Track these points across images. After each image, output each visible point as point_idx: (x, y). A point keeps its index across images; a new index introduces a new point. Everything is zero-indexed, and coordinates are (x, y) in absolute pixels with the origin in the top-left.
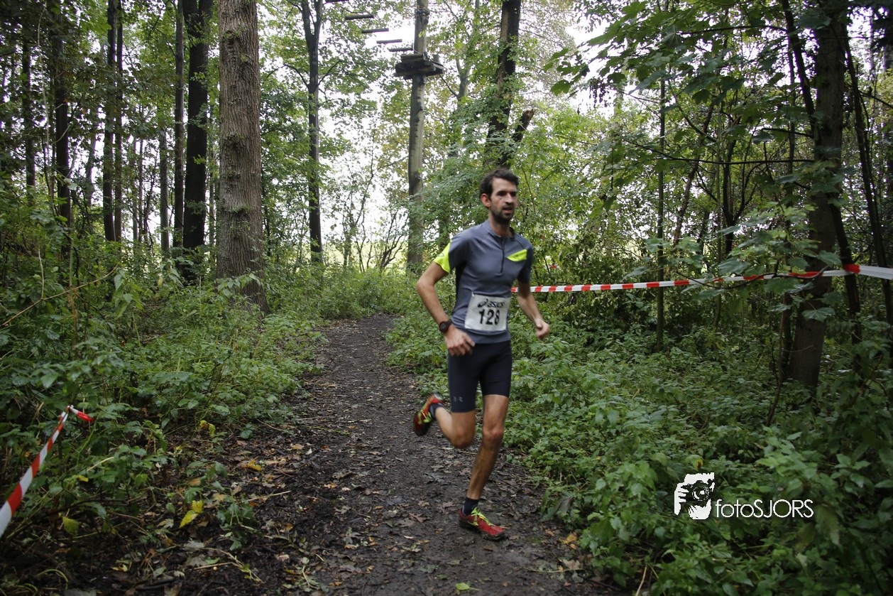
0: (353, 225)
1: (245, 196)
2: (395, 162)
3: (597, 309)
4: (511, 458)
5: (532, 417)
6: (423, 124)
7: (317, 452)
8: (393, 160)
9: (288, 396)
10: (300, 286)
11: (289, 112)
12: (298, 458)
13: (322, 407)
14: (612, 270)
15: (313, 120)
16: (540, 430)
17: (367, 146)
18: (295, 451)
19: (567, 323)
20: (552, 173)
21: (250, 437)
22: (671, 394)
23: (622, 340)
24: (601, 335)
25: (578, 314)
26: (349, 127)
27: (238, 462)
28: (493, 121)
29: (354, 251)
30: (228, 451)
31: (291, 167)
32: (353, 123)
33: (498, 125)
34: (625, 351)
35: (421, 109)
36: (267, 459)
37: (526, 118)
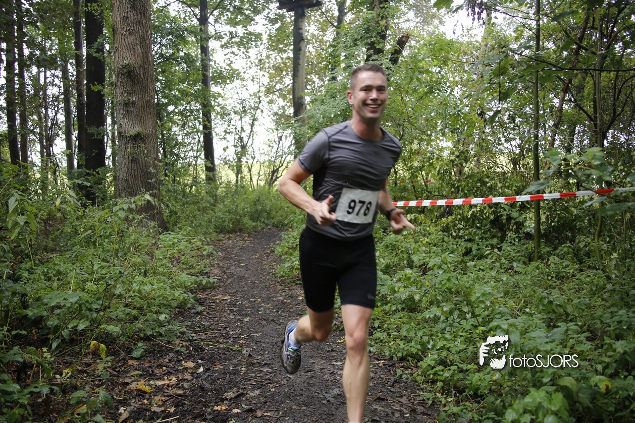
0: (244, 147)
1: (141, 120)
2: (280, 89)
3: (473, 220)
4: (401, 373)
5: (419, 329)
6: (305, 52)
7: (208, 370)
8: (278, 87)
9: (181, 311)
10: (195, 203)
11: (182, 43)
12: (188, 377)
13: (214, 321)
14: (487, 183)
15: (204, 50)
16: (429, 342)
17: (254, 74)
18: (187, 368)
19: (446, 234)
20: (426, 94)
21: (142, 356)
22: (560, 306)
23: (500, 249)
24: (478, 245)
25: (455, 226)
26: (236, 57)
27: (128, 384)
28: (371, 46)
29: (245, 170)
30: (119, 371)
31: (184, 93)
32: (241, 53)
33: (375, 50)
34: (503, 261)
35: (303, 40)
36: (158, 379)
37: (402, 43)
